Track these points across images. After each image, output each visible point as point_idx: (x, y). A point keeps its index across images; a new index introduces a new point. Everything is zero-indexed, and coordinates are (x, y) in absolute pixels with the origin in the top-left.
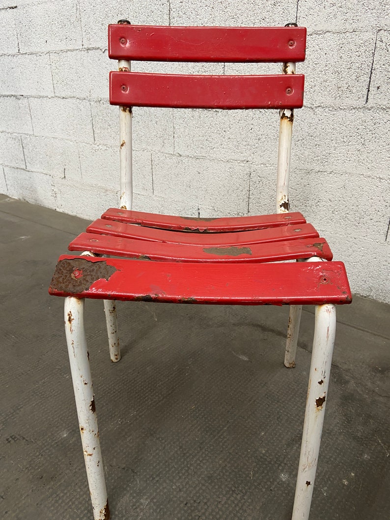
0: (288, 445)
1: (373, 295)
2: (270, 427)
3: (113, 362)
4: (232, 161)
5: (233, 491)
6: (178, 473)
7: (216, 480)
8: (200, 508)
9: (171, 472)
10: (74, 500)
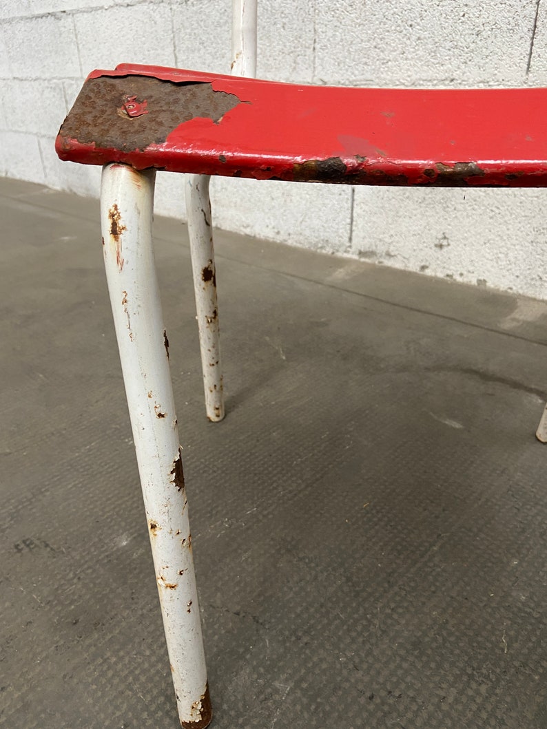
2: (528, 550)
3: (210, 421)
5: (469, 676)
6: (349, 630)
7: (429, 652)
8: (401, 708)
9: (333, 627)
10: (137, 672)
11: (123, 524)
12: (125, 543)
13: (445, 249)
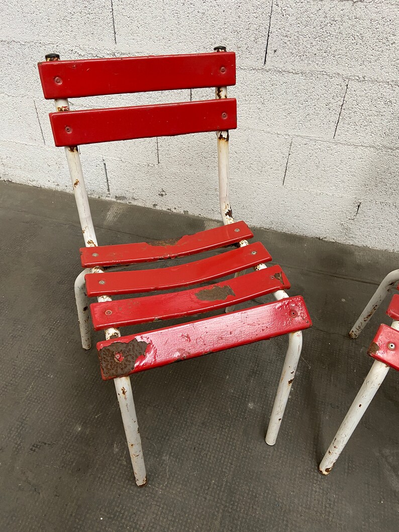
0: (247, 381)
1: (274, 227)
2: (231, 370)
3: (86, 350)
5: (222, 428)
6: (180, 428)
7: (208, 424)
8: (204, 448)
9: (175, 429)
11: (73, 420)
12: (80, 429)
13: (164, 196)
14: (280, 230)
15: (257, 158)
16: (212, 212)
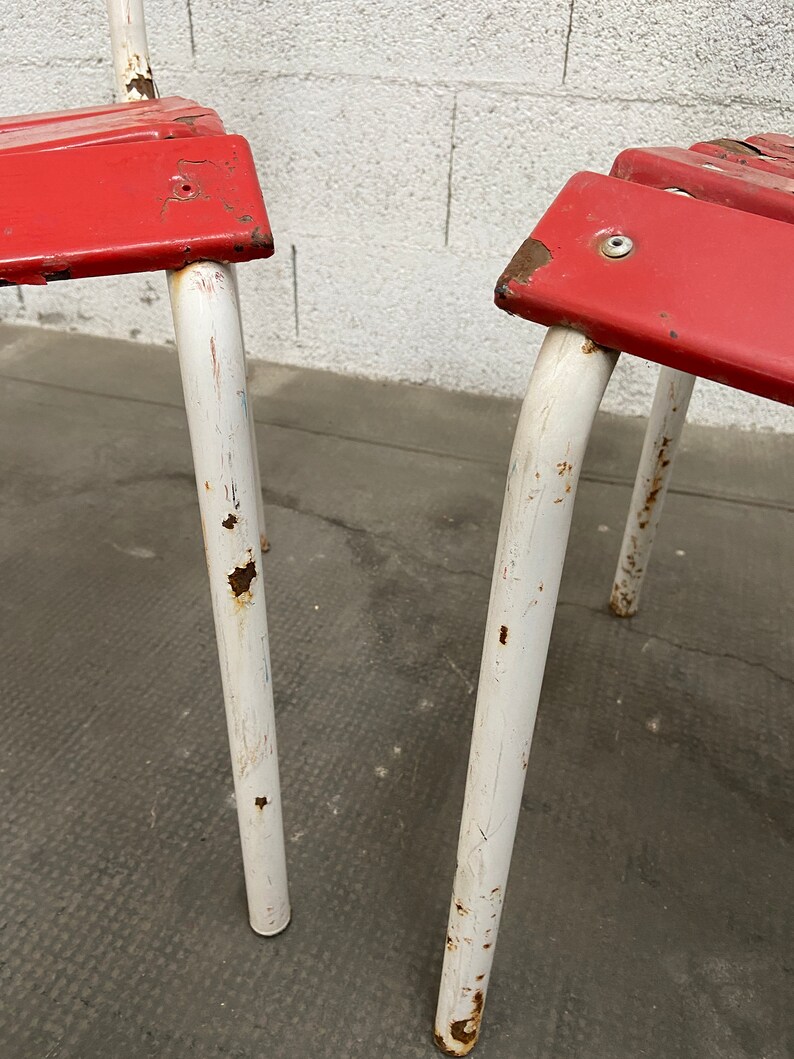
1: (435, 377)
2: (205, 693)
4: (59, 62)
14: (450, 384)
15: (371, 167)
16: (277, 343)
